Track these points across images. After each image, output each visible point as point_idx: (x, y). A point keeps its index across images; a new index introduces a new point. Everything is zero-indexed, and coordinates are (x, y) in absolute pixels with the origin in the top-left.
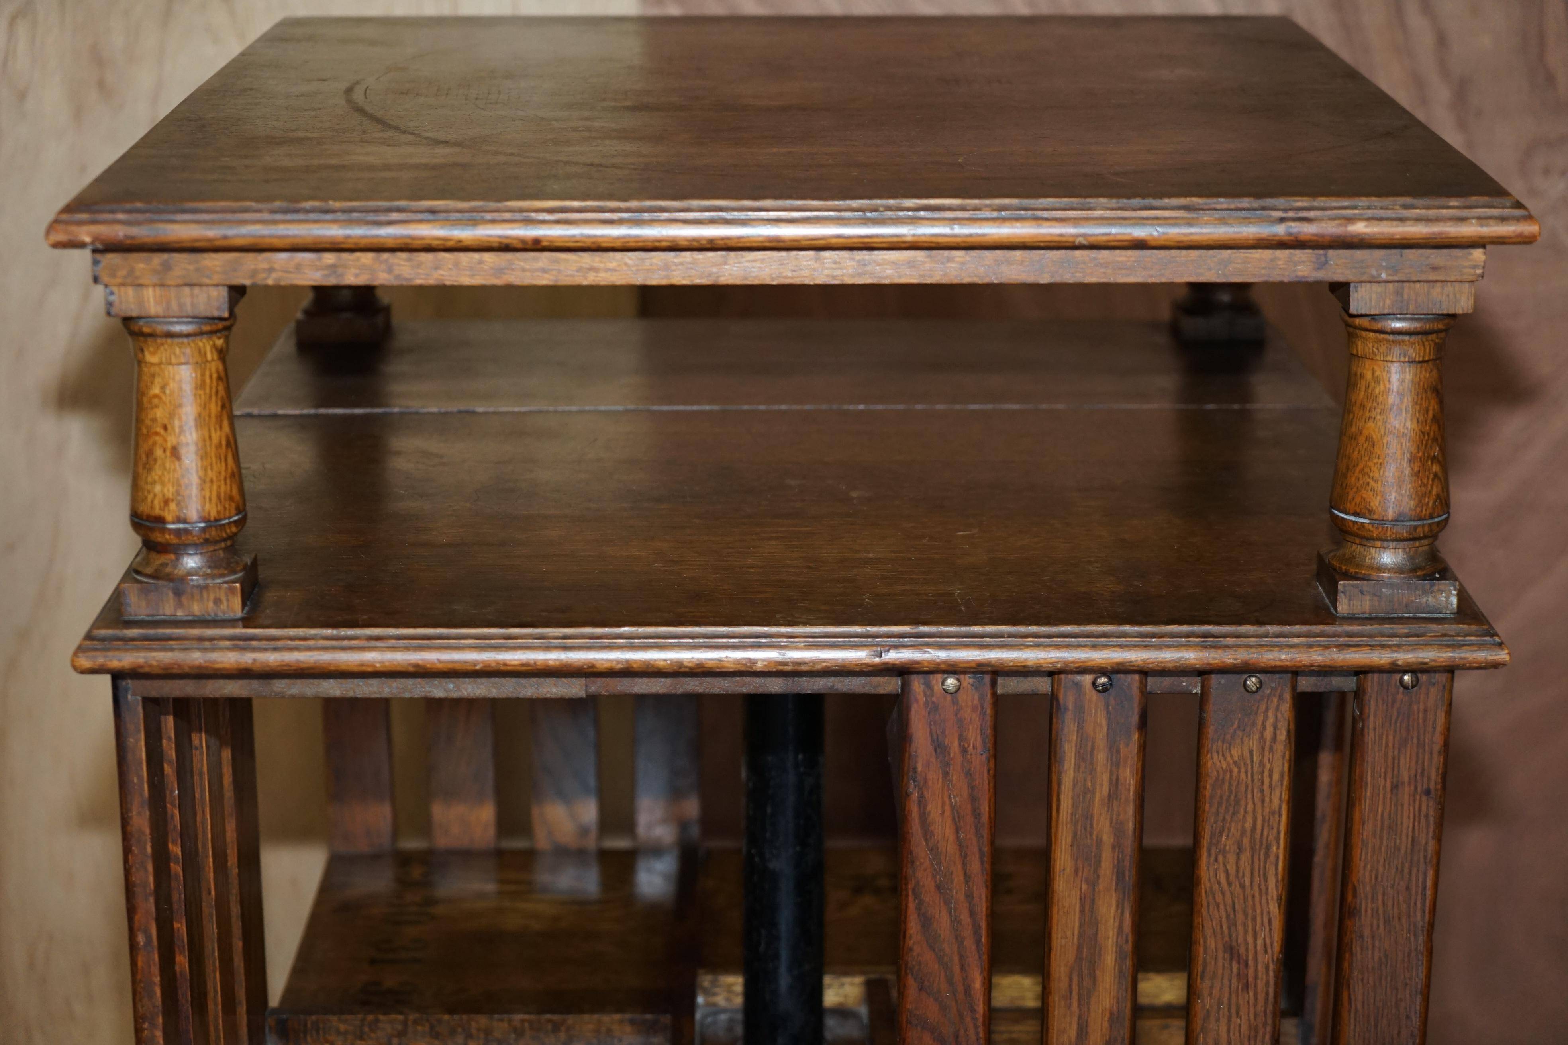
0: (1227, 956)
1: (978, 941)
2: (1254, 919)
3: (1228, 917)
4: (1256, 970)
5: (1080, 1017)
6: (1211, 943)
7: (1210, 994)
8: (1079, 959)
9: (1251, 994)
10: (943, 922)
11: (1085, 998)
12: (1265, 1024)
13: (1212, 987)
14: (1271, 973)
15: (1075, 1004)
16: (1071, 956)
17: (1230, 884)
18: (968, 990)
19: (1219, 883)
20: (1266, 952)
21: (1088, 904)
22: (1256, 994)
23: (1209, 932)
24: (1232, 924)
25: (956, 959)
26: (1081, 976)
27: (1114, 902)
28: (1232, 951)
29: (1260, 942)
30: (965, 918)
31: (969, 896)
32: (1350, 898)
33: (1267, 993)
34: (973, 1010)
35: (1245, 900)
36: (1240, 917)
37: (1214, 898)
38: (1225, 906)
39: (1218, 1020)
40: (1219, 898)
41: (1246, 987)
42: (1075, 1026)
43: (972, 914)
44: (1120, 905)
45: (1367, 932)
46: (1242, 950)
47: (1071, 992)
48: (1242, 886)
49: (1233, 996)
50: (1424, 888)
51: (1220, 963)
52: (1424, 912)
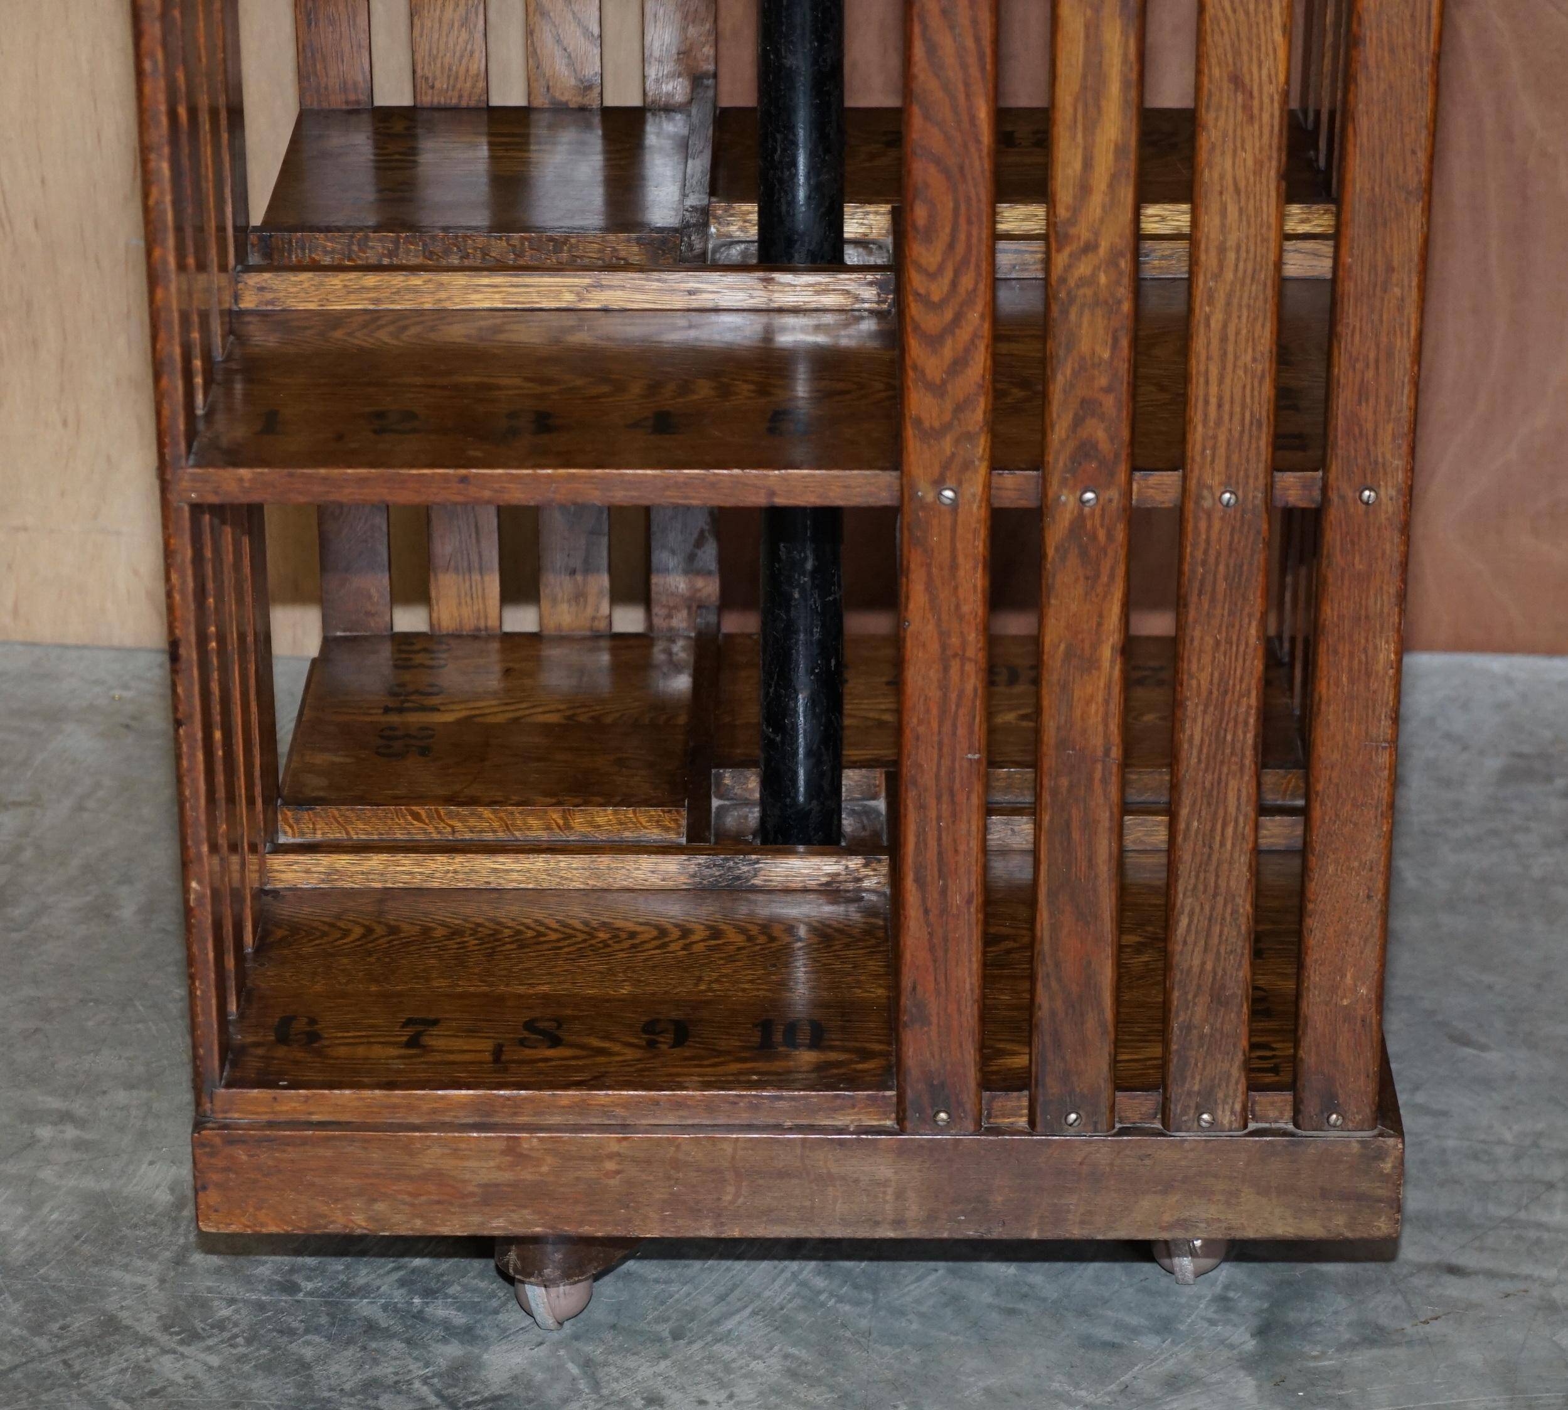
0: (1232, 86)
1: (983, 69)
2: (1259, 48)
3: (1233, 45)
4: (1261, 103)
5: (1085, 148)
6: (1216, 72)
7: (1215, 127)
8: (1084, 88)
9: (1256, 127)
10: (947, 44)
11: (1091, 127)
12: (1270, 158)
13: (1217, 119)
14: (1276, 105)
15: (1080, 135)
16: (1075, 87)
17: (1234, 11)
18: (973, 119)
19: (1223, 10)
20: (1271, 82)
21: (1093, 31)
22: (1261, 127)
23: (1214, 61)
24: (1237, 53)
25: (961, 87)
26: (1086, 105)
27: (1118, 30)
28: (1236, 81)
29: (1264, 72)
30: (970, 43)
31: (975, 22)
32: (1355, 26)
33: (1272, 126)
34: (978, 142)
35: (1250, 27)
36: (1245, 46)
37: (1219, 25)
38: (1229, 32)
39: (1223, 153)
40: (1223, 24)
41: (1251, 118)
42: (1079, 157)
43: (977, 40)
44: (1125, 34)
45: (1372, 63)
46: (1247, 80)
47: (1075, 122)
48: (1247, 13)
49: (1239, 129)
50: (1429, 18)
51: (1225, 95)
52: (1428, 41)
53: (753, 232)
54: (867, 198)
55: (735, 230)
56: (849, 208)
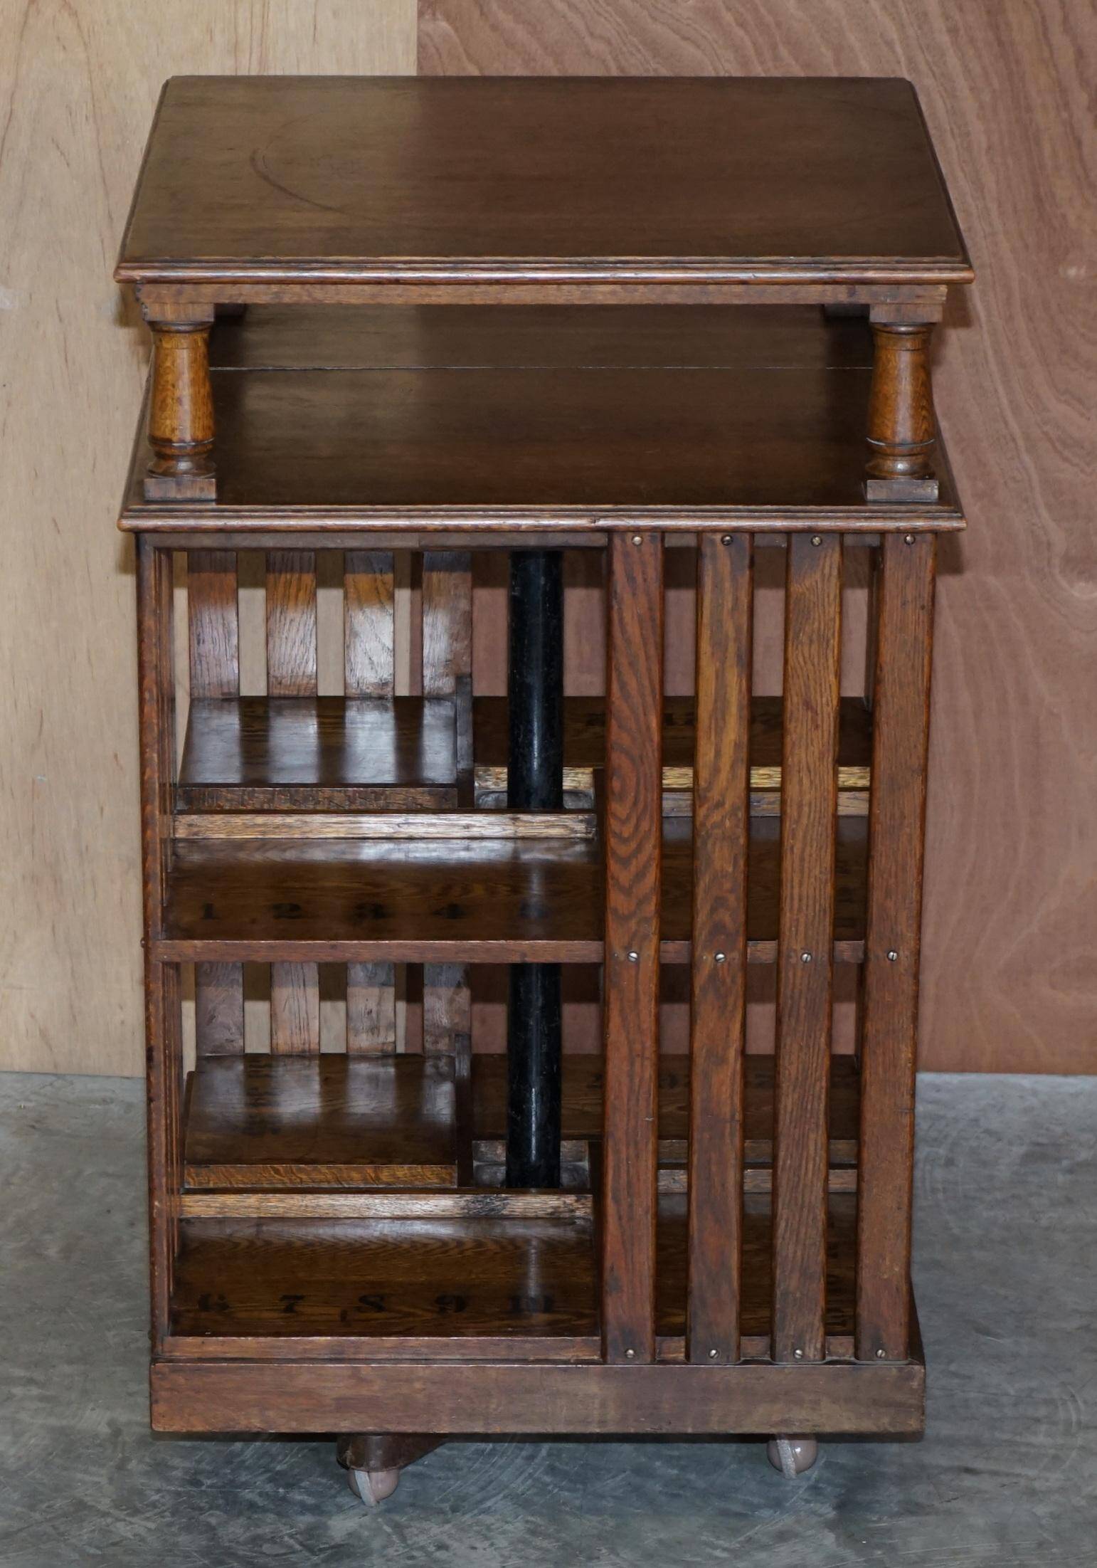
0: (805, 708)
1: (654, 697)
2: (821, 685)
3: (805, 685)
4: (823, 717)
5: (716, 745)
6: (795, 699)
7: (795, 731)
8: (715, 709)
9: (820, 731)
10: (633, 684)
11: (720, 731)
12: (828, 750)
13: (796, 727)
14: (832, 719)
15: (713, 738)
16: (710, 707)
17: (805, 663)
18: (648, 728)
19: (799, 663)
20: (828, 705)
21: (720, 676)
22: (823, 731)
23: (793, 692)
24: (807, 687)
25: (641, 709)
26: (716, 719)
27: (736, 674)
28: (808, 705)
29: (824, 699)
30: (646, 683)
31: (649, 670)
32: (878, 672)
33: (830, 731)
34: (652, 741)
35: (815, 673)
36: (812, 683)
37: (796, 672)
38: (803, 676)
39: (800, 747)
40: (799, 670)
41: (817, 727)
42: (713, 750)
43: (651, 681)
44: (739, 676)
45: (889, 694)
46: (814, 705)
47: (710, 729)
48: (813, 665)
49: (809, 734)
50: (923, 666)
51: (801, 713)
52: (923, 681)
53: (504, 786)
54: (578, 763)
55: (490, 784)
56: (566, 770)
